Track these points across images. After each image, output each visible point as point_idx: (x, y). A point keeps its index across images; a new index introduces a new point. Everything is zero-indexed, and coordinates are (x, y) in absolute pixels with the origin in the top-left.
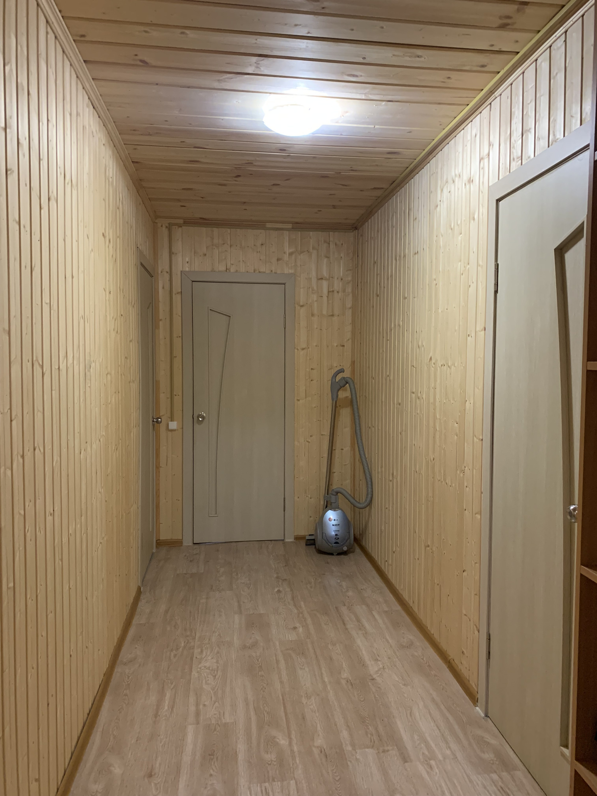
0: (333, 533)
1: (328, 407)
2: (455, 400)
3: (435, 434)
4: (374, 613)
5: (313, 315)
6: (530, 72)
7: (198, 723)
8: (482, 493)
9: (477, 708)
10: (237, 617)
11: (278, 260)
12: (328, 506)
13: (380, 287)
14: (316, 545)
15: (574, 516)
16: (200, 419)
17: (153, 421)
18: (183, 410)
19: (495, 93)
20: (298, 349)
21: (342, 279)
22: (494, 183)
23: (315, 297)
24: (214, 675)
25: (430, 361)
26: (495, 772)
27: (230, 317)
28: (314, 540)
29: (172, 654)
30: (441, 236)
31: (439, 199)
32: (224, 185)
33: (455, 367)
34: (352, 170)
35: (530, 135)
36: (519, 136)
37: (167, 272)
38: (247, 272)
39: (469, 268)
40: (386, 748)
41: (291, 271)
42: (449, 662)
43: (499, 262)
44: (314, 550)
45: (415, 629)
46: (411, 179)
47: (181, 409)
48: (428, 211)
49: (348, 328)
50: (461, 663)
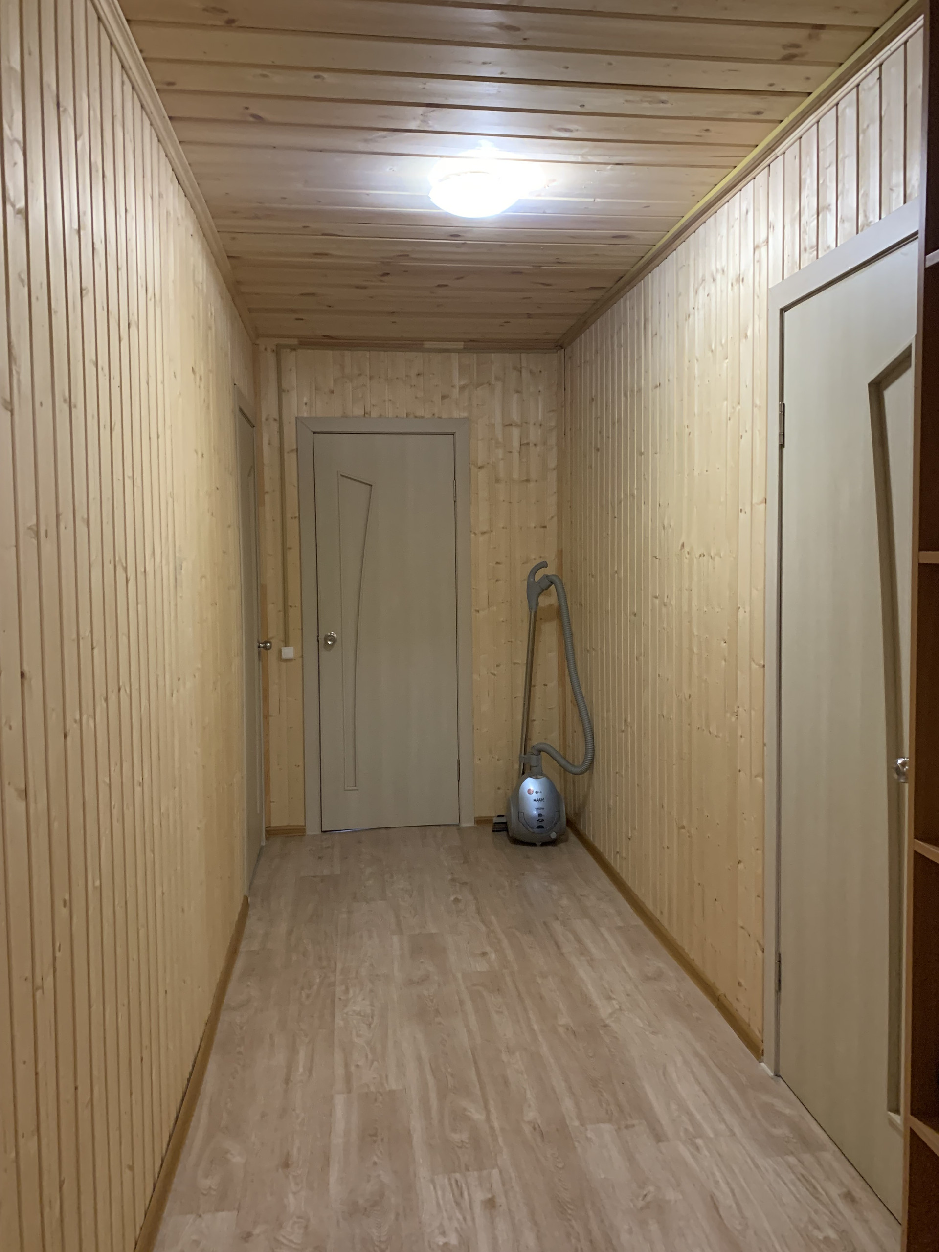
0: (535, 812)
1: (522, 621)
2: (722, 607)
3: (691, 659)
4: (603, 930)
5: (498, 481)
6: (829, 122)
7: (349, 1091)
8: (764, 745)
9: (763, 1064)
10: (395, 939)
11: (443, 397)
12: (527, 771)
13: (602, 437)
14: (509, 830)
15: (904, 774)
16: (329, 642)
17: (259, 647)
18: (302, 629)
19: (776, 151)
20: (475, 534)
21: (541, 425)
22: (776, 284)
23: (500, 453)
24: (368, 1023)
25: (681, 549)
26: (792, 1153)
27: (371, 485)
28: (505, 823)
29: (304, 994)
30: (696, 361)
31: (691, 306)
32: (365, 287)
33: (721, 557)
34: (559, 263)
35: (829, 216)
36: (813, 216)
37: (275, 420)
38: (397, 417)
39: (739, 410)
40: (630, 1122)
41: (465, 414)
42: (718, 1000)
43: (785, 402)
44: (506, 838)
45: (664, 952)
46: (648, 274)
47: (300, 628)
48: (675, 324)
49: (552, 501)
50: (737, 999)
